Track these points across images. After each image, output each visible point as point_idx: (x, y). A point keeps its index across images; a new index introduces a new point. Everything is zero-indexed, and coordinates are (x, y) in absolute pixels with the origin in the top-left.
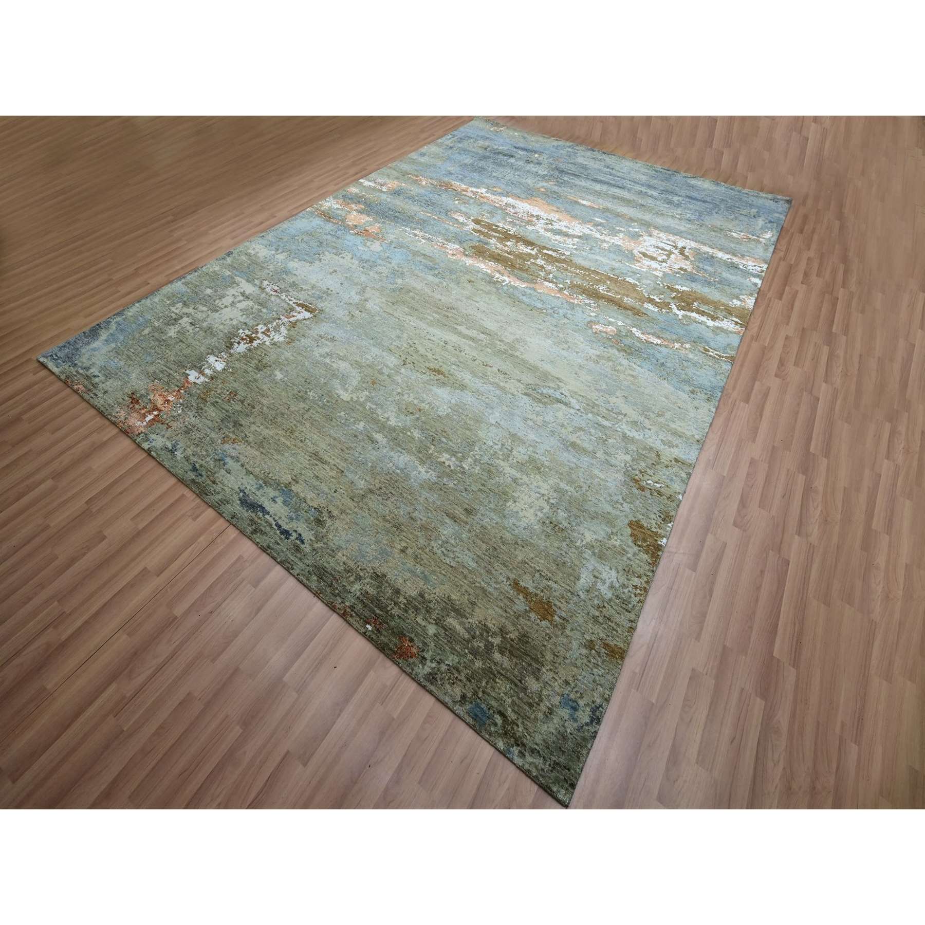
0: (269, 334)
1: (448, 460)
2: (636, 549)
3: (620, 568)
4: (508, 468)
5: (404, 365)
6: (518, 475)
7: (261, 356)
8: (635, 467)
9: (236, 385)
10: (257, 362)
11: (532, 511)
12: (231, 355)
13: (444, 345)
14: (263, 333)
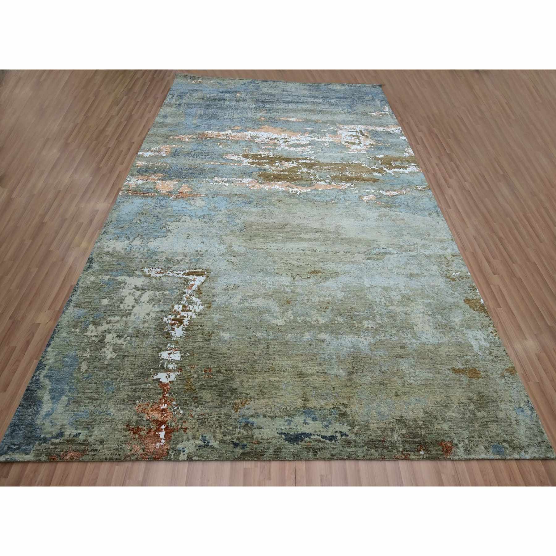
0: (188, 309)
1: (368, 324)
2: (477, 313)
3: (480, 327)
4: (398, 308)
5: (294, 279)
6: (405, 309)
7: (199, 329)
8: (443, 270)
9: (203, 363)
10: (200, 335)
11: (426, 325)
12: (177, 342)
13: (303, 252)
14: (183, 310)
